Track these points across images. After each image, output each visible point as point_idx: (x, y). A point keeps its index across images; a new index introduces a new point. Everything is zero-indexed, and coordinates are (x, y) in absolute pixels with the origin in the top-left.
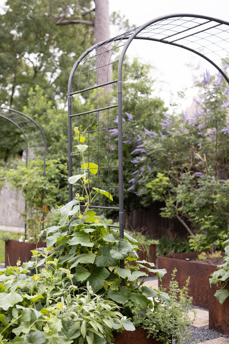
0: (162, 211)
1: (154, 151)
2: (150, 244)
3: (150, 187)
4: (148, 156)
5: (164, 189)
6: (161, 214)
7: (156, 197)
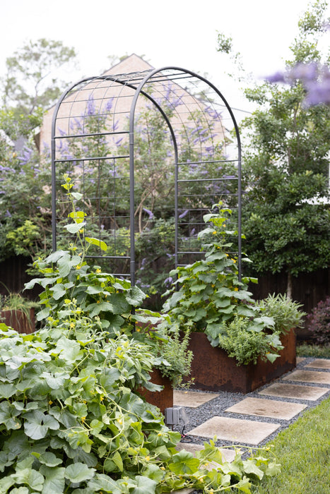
0: (29, 267)
1: (16, 192)
2: (30, 307)
3: (13, 237)
4: (9, 198)
5: (31, 240)
6: (28, 271)
7: (20, 250)
